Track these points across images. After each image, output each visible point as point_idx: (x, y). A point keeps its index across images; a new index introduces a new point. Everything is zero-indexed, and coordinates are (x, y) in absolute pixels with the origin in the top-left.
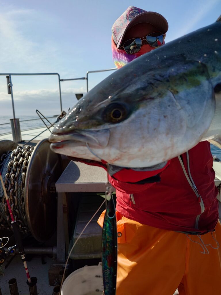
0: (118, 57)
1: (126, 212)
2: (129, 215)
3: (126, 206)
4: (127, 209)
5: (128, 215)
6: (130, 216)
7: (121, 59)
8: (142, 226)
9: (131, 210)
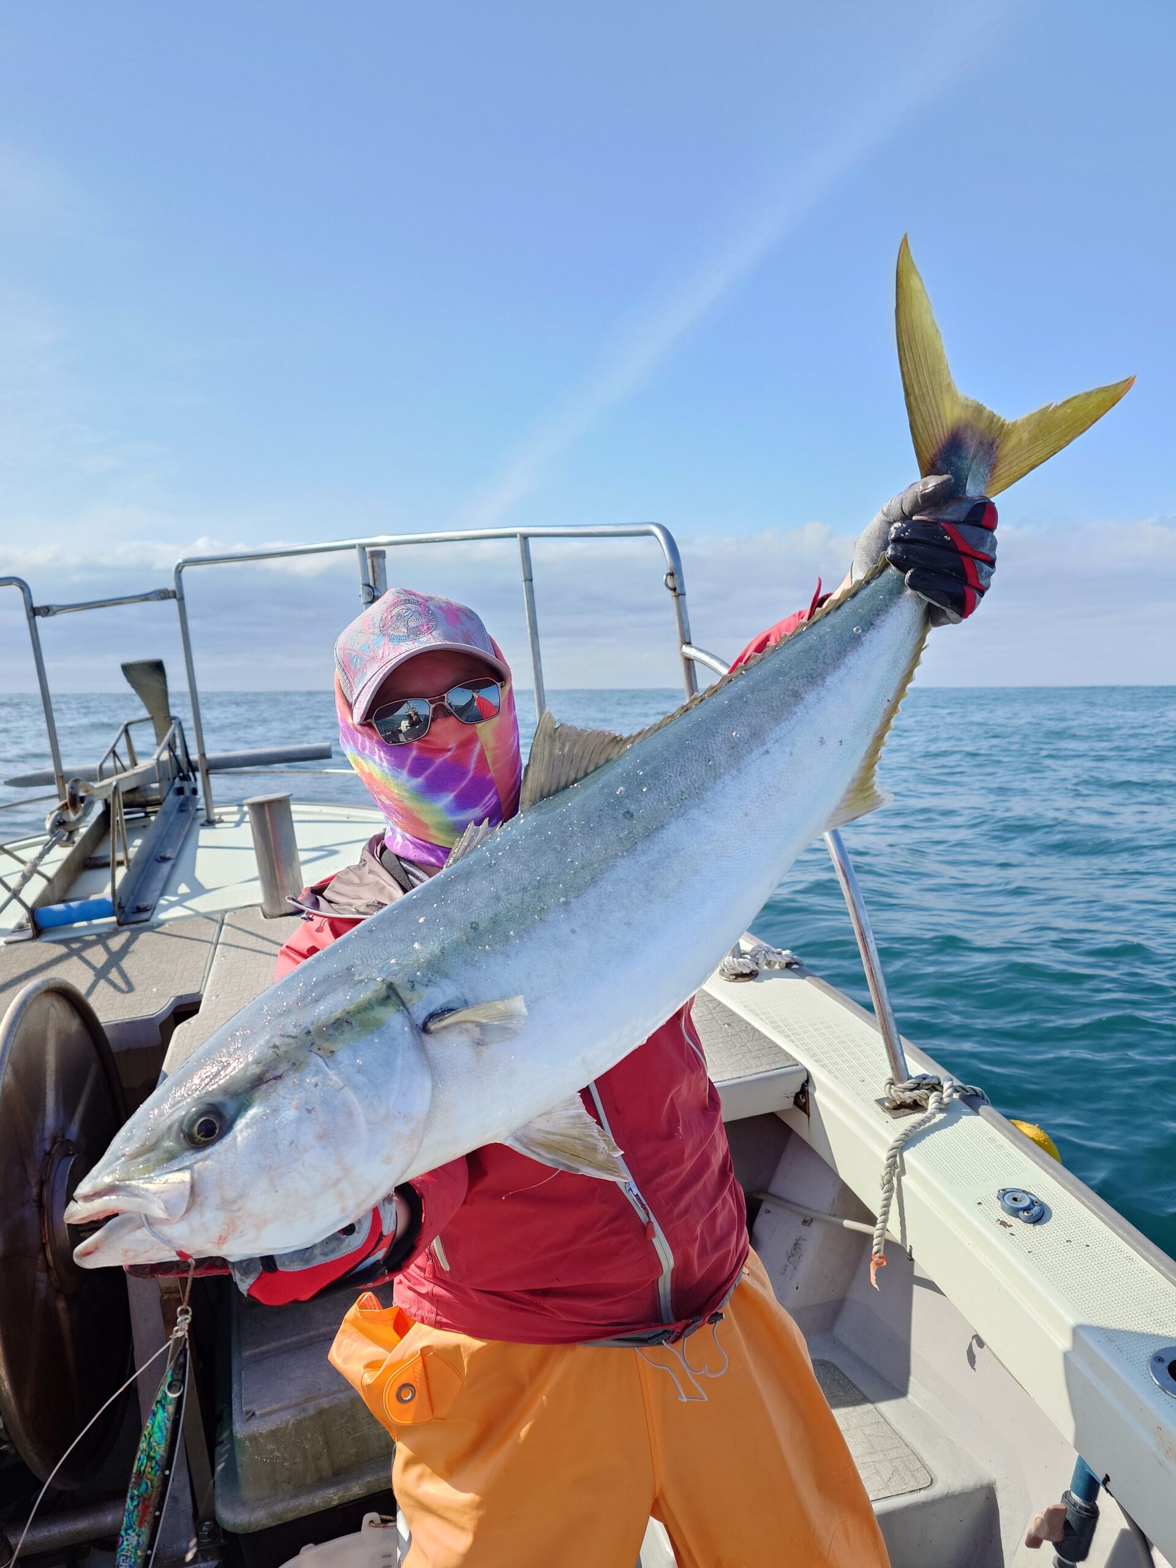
0: (359, 746)
1: (427, 1305)
2: (437, 1315)
3: (422, 1285)
4: (428, 1293)
5: (433, 1315)
6: (439, 1318)
7: (367, 752)
8: (482, 1348)
9: (441, 1296)
